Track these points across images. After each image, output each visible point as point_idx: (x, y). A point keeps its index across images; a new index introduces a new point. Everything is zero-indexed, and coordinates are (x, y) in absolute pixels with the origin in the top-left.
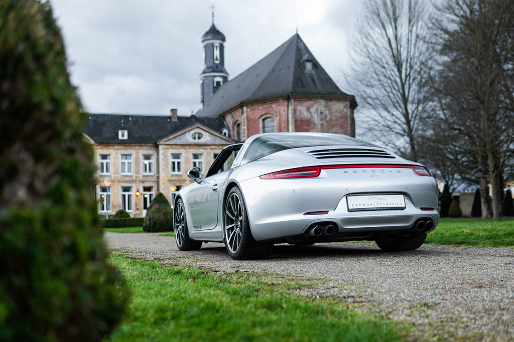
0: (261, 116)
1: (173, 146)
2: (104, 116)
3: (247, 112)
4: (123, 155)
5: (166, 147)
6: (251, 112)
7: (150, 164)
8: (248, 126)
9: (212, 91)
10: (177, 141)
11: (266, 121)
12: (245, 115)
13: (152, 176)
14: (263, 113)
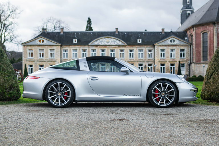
0: (202, 32)
1: (161, 46)
2: (132, 32)
3: (195, 30)
4: (139, 50)
5: (158, 46)
6: (197, 30)
7: (151, 54)
8: (196, 36)
9: (185, 18)
10: (163, 44)
11: (204, 34)
12: (194, 31)
13: (152, 59)
14: (203, 30)
